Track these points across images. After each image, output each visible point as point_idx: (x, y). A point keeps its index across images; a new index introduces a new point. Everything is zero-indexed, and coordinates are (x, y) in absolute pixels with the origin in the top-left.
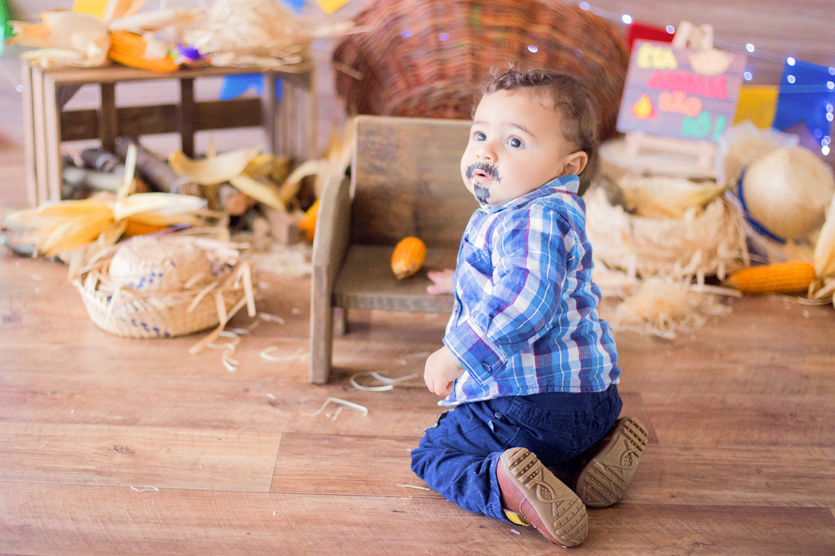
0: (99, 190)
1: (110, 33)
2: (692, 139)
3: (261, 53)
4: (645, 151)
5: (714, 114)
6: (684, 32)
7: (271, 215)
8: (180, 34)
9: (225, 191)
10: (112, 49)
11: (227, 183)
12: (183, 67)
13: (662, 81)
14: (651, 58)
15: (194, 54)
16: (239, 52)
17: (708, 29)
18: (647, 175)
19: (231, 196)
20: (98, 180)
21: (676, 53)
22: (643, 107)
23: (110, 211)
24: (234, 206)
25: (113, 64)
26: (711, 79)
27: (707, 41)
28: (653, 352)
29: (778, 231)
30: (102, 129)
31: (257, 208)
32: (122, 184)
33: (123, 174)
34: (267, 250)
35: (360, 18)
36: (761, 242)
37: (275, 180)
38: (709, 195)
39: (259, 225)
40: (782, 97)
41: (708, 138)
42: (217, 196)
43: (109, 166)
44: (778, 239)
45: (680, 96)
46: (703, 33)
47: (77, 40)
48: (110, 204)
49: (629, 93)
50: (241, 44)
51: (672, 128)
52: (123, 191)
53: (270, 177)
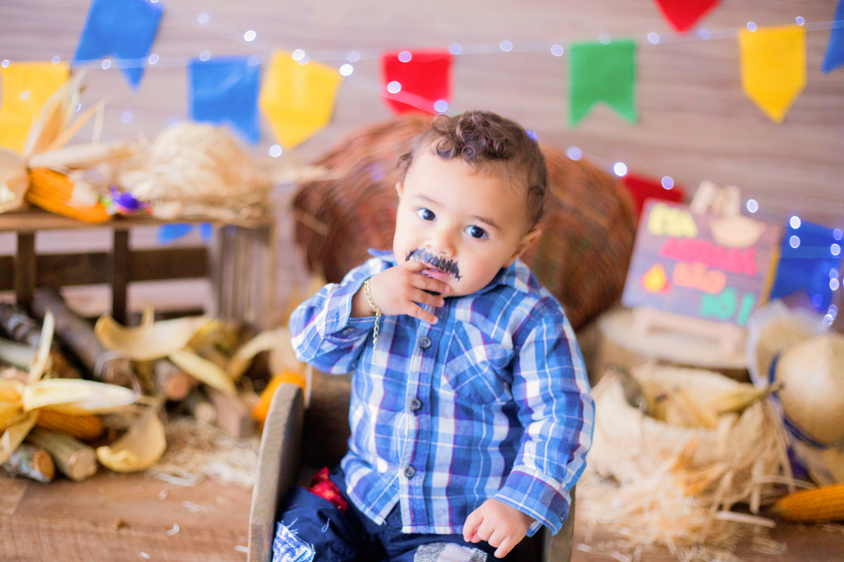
0: (8, 364)
1: (29, 170)
2: (713, 319)
3: (213, 201)
4: (656, 330)
5: (741, 292)
6: (704, 195)
7: (219, 400)
8: (115, 176)
9: (163, 369)
10: (31, 189)
11: (167, 359)
12: (118, 217)
13: (678, 251)
14: (665, 223)
15: (132, 204)
16: (186, 201)
17: (734, 193)
19: (169, 376)
21: (696, 218)
22: (655, 280)
23: (19, 398)
24: (173, 388)
25: (32, 207)
26: (737, 252)
27: (732, 207)
29: (818, 435)
30: (18, 280)
31: (201, 390)
32: (36, 360)
33: (37, 348)
34: (212, 446)
35: (328, 160)
37: (223, 351)
38: (746, 399)
39: (204, 412)
41: (733, 319)
42: (153, 373)
43: (21, 333)
44: (817, 444)
45: (699, 268)
46: (728, 198)
48: (19, 387)
49: (638, 261)
50: (189, 191)
51: (689, 304)
52: (36, 370)
53: (218, 347)
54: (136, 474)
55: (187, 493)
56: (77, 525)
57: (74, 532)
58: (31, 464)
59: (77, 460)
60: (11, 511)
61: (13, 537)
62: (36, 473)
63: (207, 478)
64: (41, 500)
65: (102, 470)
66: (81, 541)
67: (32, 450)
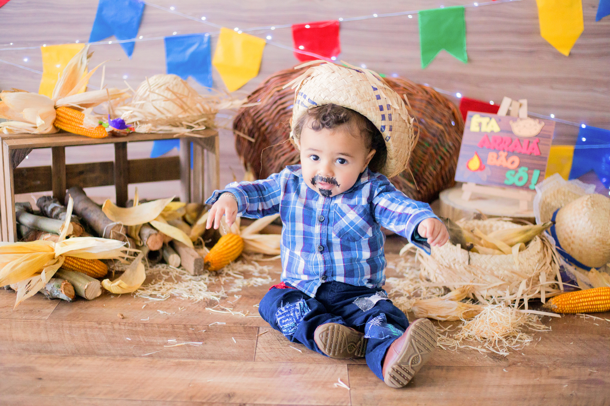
0: (47, 232)
1: (56, 108)
2: (515, 187)
3: (175, 124)
4: (476, 197)
6: (505, 105)
7: (182, 250)
9: (147, 231)
10: (57, 119)
11: (148, 225)
12: (113, 134)
14: (480, 124)
15: (121, 124)
17: (524, 102)
18: (479, 217)
19: (150, 234)
20: (46, 224)
21: (499, 121)
22: (475, 164)
23: (53, 250)
24: (153, 243)
25: (59, 132)
27: (524, 112)
28: (492, 369)
29: (584, 261)
30: (55, 184)
31: (172, 245)
32: (63, 227)
33: (65, 220)
34: (179, 279)
35: (254, 95)
36: (571, 269)
37: (188, 222)
39: (173, 259)
40: (576, 152)
41: (526, 188)
42: (140, 235)
43: (55, 213)
44: (584, 268)
45: (503, 154)
46: (521, 105)
47: (27, 114)
48: (53, 244)
50: (159, 116)
52: (63, 234)
53: (184, 219)
54: (126, 295)
55: (159, 305)
56: (88, 324)
57: (85, 327)
58: (59, 290)
59: (88, 286)
60: (47, 318)
61: (47, 331)
62: (63, 296)
63: (172, 296)
64: (65, 311)
65: (106, 293)
66: (89, 332)
67: (60, 281)
